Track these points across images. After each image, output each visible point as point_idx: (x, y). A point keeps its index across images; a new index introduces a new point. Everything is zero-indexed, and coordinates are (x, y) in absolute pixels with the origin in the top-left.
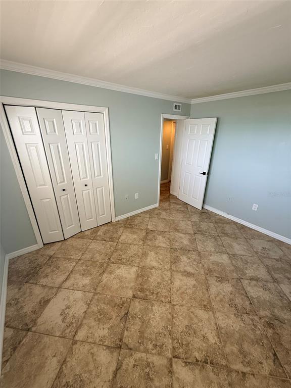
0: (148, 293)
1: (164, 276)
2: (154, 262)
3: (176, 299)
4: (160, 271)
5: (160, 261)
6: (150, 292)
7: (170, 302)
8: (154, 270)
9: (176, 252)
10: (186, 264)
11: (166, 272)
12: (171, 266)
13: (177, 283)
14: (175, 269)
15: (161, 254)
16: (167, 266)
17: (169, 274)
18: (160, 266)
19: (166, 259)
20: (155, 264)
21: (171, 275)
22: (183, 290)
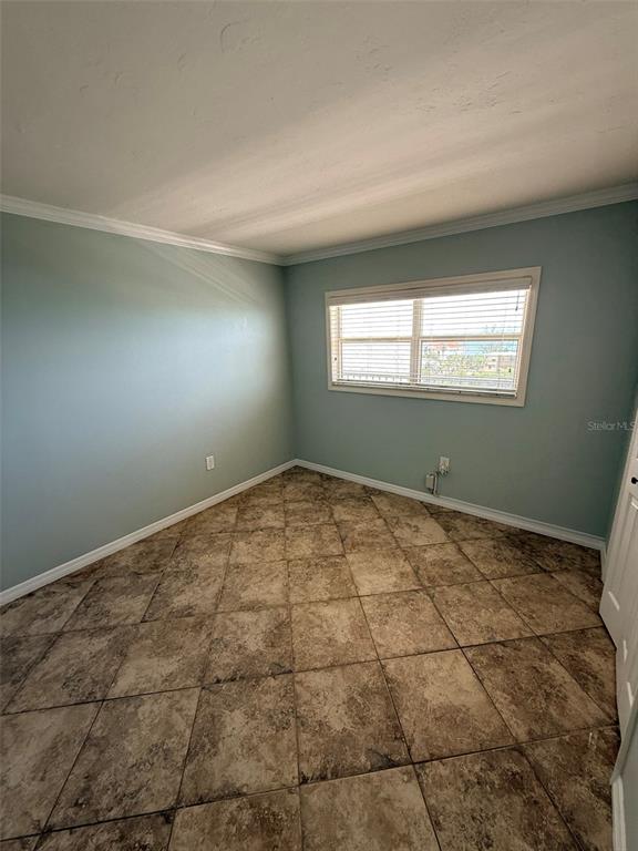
0: (325, 563)
1: (302, 592)
2: (331, 613)
3: (281, 566)
4: (313, 599)
5: (318, 622)
6: (322, 566)
7: (288, 562)
8: (325, 598)
9: (276, 660)
10: (253, 629)
11: (300, 600)
12: (289, 615)
13: (277, 587)
14: (281, 610)
15: (317, 641)
16: (297, 613)
17: (293, 599)
18: (313, 609)
19: (302, 629)
20: (328, 611)
21: (288, 596)
22: (268, 579)
